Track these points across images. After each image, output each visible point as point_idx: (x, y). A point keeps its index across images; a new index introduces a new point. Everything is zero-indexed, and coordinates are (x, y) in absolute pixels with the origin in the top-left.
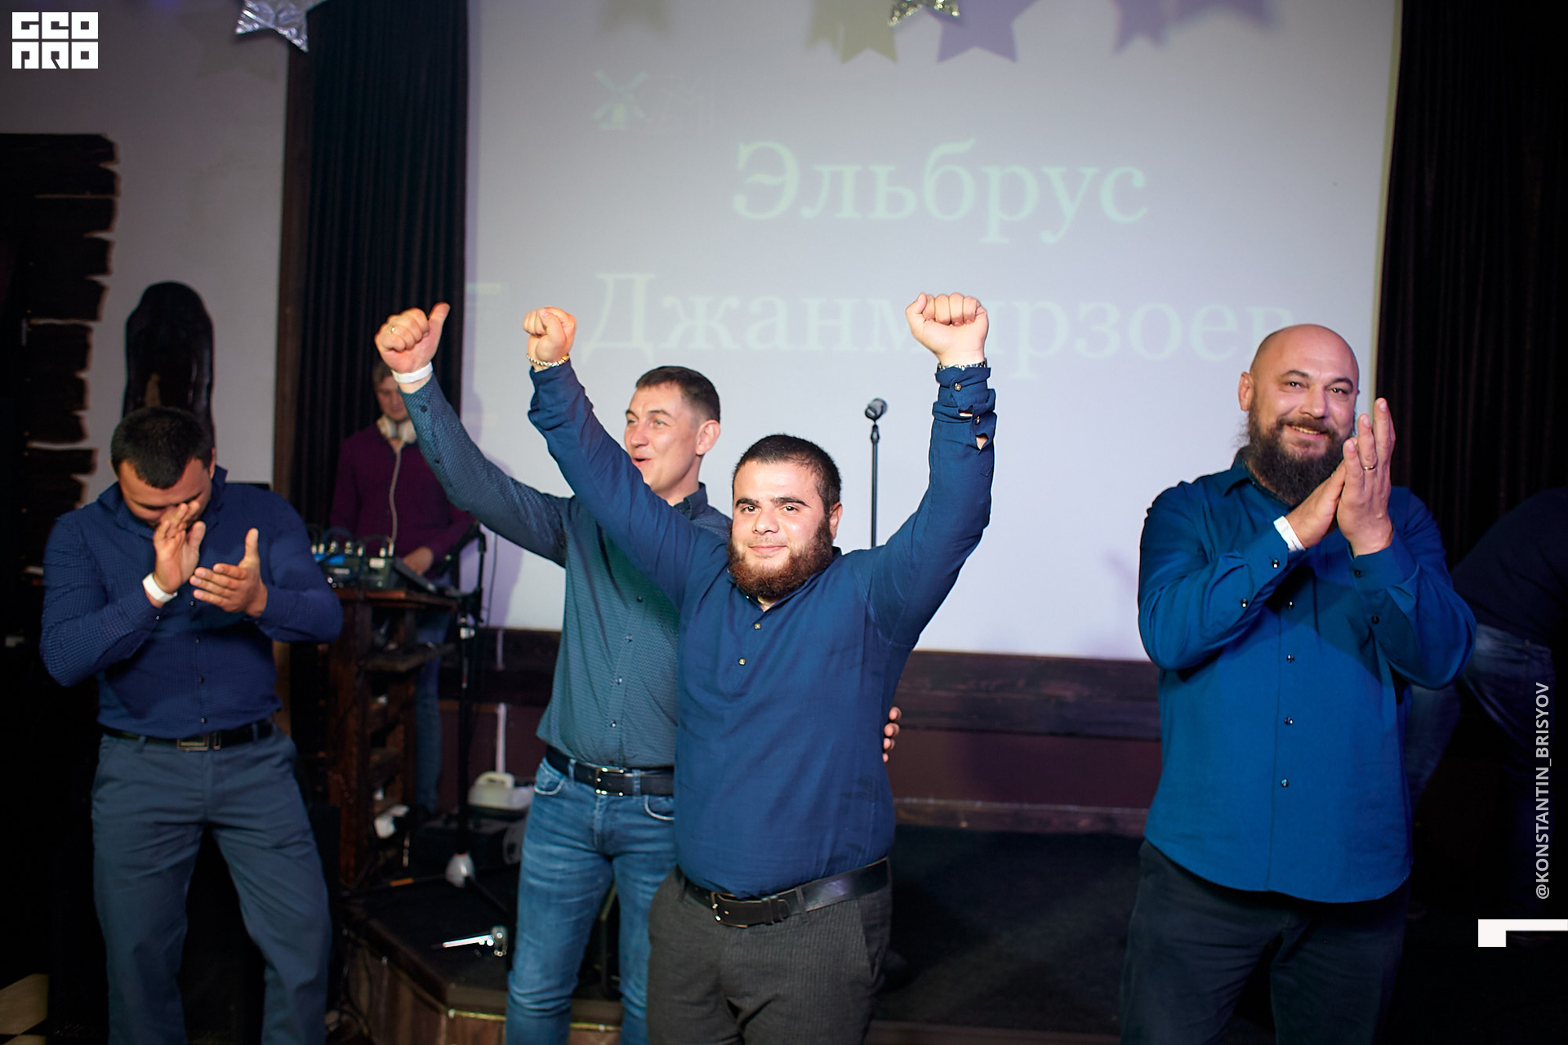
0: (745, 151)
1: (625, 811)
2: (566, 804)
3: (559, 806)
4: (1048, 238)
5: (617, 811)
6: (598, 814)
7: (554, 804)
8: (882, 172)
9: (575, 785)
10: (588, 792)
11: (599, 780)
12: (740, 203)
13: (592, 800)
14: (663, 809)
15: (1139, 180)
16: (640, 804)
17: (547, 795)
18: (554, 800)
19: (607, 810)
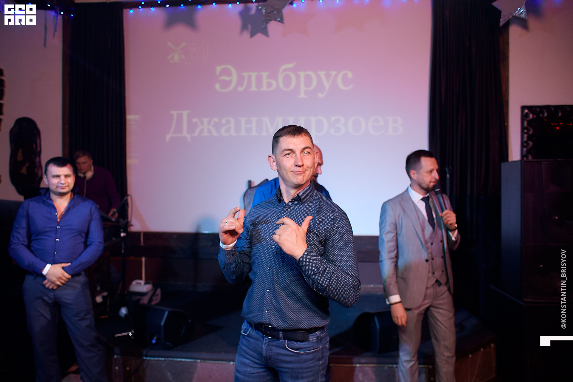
0: (219, 69)
1: (277, 346)
2: (251, 340)
3: (249, 341)
4: (320, 95)
5: (273, 345)
6: (264, 347)
7: (247, 340)
8: (265, 74)
9: (255, 332)
10: (260, 335)
11: (264, 330)
12: (217, 86)
13: (262, 339)
14: (294, 347)
15: (350, 75)
16: (283, 344)
17: (244, 335)
18: (247, 338)
19: (268, 345)
